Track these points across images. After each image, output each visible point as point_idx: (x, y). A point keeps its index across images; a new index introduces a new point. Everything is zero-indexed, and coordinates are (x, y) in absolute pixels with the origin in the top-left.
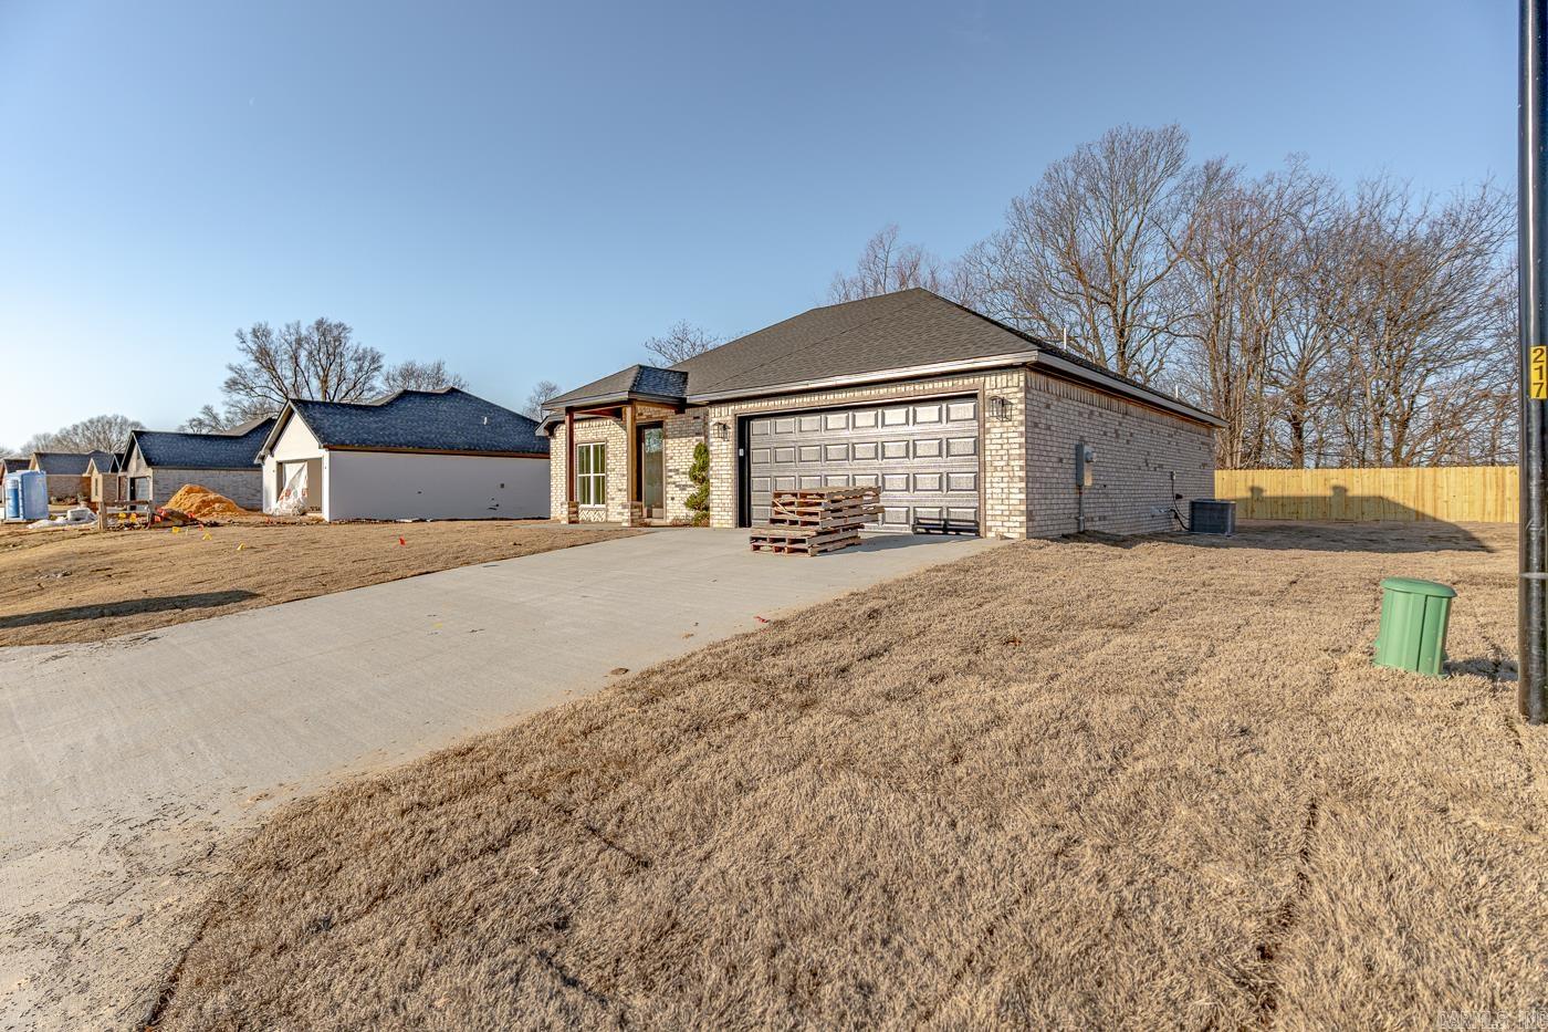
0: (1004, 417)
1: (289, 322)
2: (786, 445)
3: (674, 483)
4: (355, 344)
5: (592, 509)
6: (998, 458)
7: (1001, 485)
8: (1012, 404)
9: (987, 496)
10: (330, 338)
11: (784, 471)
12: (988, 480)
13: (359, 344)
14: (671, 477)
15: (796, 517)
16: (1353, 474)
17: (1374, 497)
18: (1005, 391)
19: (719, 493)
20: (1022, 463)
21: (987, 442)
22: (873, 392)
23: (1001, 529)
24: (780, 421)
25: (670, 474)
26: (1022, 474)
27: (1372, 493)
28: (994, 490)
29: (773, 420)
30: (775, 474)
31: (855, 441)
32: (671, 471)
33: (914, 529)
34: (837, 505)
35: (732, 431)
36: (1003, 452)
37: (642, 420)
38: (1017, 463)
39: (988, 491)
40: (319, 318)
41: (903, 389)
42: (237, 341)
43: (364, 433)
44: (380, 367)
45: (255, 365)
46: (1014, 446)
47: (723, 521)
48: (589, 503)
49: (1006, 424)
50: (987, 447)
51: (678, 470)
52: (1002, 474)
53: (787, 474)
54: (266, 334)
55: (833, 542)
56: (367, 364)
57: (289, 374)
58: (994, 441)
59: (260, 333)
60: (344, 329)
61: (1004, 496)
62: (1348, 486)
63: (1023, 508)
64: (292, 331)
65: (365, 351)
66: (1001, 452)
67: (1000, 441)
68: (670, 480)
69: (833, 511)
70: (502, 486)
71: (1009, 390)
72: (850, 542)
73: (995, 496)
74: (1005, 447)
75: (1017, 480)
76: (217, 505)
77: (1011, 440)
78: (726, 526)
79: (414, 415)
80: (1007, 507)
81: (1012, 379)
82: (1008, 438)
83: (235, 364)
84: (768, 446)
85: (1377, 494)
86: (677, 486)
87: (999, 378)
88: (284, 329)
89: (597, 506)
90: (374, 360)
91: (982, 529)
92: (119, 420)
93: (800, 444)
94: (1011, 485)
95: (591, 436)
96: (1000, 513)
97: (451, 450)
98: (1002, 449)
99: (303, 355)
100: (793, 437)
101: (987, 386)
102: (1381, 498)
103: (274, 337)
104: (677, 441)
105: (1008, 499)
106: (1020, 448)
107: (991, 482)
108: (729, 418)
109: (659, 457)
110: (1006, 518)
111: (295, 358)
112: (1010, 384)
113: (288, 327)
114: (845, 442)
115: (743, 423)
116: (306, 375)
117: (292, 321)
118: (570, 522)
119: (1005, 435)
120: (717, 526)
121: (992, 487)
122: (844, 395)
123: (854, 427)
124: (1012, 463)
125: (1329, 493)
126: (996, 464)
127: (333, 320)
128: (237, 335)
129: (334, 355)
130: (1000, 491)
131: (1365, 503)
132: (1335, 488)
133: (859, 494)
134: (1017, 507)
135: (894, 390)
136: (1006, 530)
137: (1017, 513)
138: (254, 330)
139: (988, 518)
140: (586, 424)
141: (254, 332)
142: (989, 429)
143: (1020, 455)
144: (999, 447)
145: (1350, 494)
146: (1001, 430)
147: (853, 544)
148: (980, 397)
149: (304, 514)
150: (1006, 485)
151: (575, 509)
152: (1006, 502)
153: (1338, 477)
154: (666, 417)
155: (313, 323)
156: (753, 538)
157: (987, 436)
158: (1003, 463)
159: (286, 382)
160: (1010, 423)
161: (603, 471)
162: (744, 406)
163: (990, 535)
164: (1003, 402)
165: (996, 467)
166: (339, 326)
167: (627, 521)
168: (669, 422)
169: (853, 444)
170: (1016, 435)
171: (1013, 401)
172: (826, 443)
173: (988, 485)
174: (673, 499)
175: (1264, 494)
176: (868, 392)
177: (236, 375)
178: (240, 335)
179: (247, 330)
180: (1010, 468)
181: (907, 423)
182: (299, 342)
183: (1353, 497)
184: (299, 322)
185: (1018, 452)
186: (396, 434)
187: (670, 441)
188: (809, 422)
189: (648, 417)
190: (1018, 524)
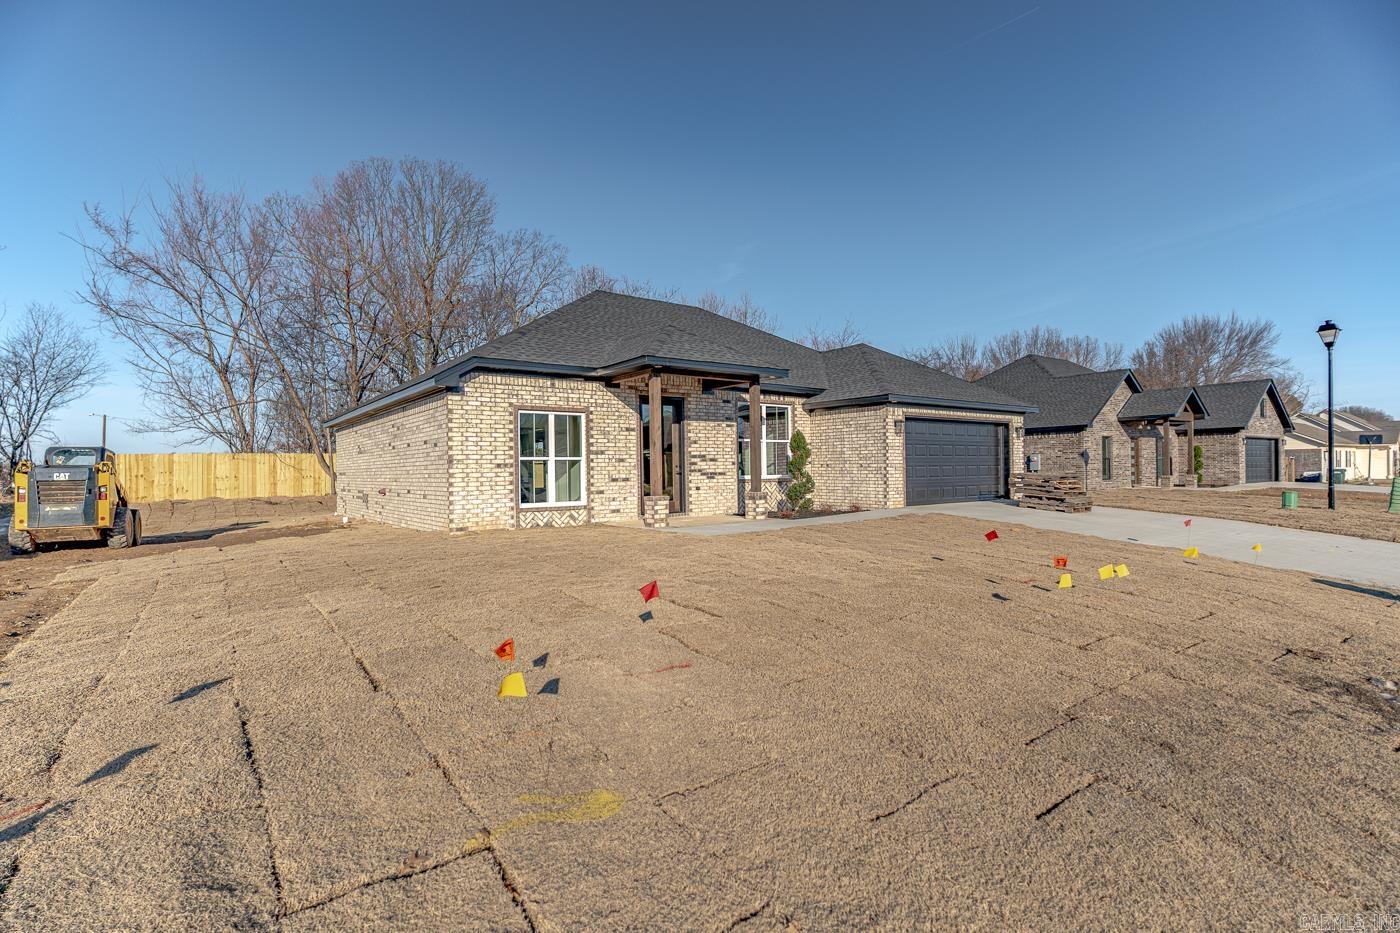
19: (893, 479)
35: (902, 429)
47: (897, 502)
51: (704, 456)
78: (898, 506)
84: (911, 442)
86: (703, 474)
120: (892, 507)
174: (698, 488)
187: (694, 423)
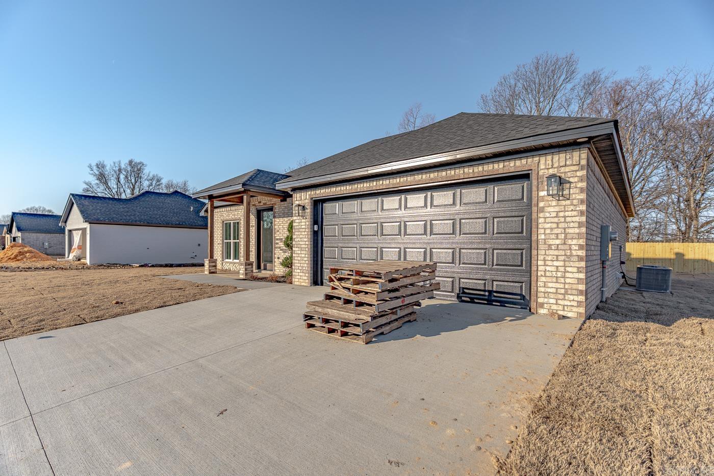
0: (560, 196)
1: (114, 161)
2: (350, 222)
3: (280, 248)
4: (148, 172)
5: (230, 263)
6: (553, 236)
7: (556, 263)
8: (570, 183)
9: (539, 274)
10: (136, 169)
11: (348, 243)
12: (541, 257)
13: (150, 172)
14: (277, 244)
15: (352, 296)
16: (688, 246)
17: (702, 260)
18: (563, 170)
19: (299, 258)
20: (582, 242)
21: (541, 220)
22: (424, 176)
23: (554, 307)
24: (346, 203)
25: (277, 241)
26: (582, 253)
27: (700, 257)
28: (548, 268)
29: (340, 202)
30: (340, 245)
31: (406, 219)
32: (277, 239)
33: (459, 297)
34: (395, 285)
35: (309, 211)
36: (559, 231)
37: (261, 206)
38: (575, 242)
39: (540, 268)
40: (130, 159)
41: (453, 172)
42: (89, 169)
43: (114, 214)
44: (161, 184)
45: (97, 182)
46: (572, 225)
47: (301, 281)
48: (230, 259)
49: (564, 203)
50: (540, 226)
51: (282, 239)
52: (556, 253)
53: (350, 245)
54: (104, 166)
55: (389, 323)
56: (154, 183)
57: (115, 186)
58: (548, 220)
59: (101, 166)
60: (143, 165)
61: (559, 274)
62: (685, 253)
63: (582, 287)
64: (116, 165)
65: (154, 176)
66: (556, 231)
67: (556, 220)
68: (277, 246)
69: (390, 291)
70: (199, 245)
71: (567, 169)
72: (406, 319)
73: (548, 274)
74: (560, 225)
75: (576, 259)
76: (28, 254)
77: (568, 219)
78: (303, 284)
79: (149, 204)
80: (562, 286)
81: (572, 158)
82: (565, 217)
83: (87, 181)
84: (336, 223)
85: (704, 258)
86: (281, 250)
87: (556, 158)
88: (112, 164)
89: (235, 261)
90: (158, 180)
91: (533, 305)
92: (41, 209)
93: (361, 222)
94: (567, 264)
95: (231, 216)
96: (553, 290)
97: (168, 225)
98: (558, 227)
99: (122, 177)
100: (354, 216)
101: (542, 166)
102: (706, 260)
103: (108, 168)
104: (281, 219)
105: (564, 277)
106: (579, 227)
107: (545, 260)
108: (307, 201)
109: (270, 231)
110: (561, 297)
111: (118, 179)
112: (568, 163)
113: (114, 163)
114: (398, 220)
115: (317, 204)
116: (124, 187)
117: (116, 160)
118: (210, 273)
119: (561, 214)
120: (297, 283)
121: (545, 265)
122: (398, 180)
123: (406, 207)
124: (570, 242)
125: (673, 256)
126: (551, 242)
127: (137, 160)
128: (89, 167)
129: (138, 177)
130: (553, 269)
131: (696, 263)
132: (677, 254)
133: (415, 272)
134: (574, 287)
135: (444, 173)
136: (561, 308)
137: (575, 292)
138: (97, 164)
139: (540, 295)
140: (228, 209)
141: (97, 166)
142: (543, 208)
143: (578, 234)
144: (554, 226)
145: (686, 257)
146: (557, 209)
147: (409, 321)
148: (533, 177)
149: (79, 260)
150: (561, 263)
151: (214, 264)
152: (562, 280)
153: (678, 247)
154: (275, 204)
155: (127, 162)
156: (306, 316)
157: (541, 215)
158: (558, 242)
159: (114, 191)
160: (568, 202)
161: (238, 239)
162: (318, 192)
163: (542, 311)
164: (561, 182)
165: (550, 245)
166: (140, 163)
167: (243, 274)
168: (277, 208)
169: (405, 222)
170: (575, 213)
171: (571, 180)
172: (382, 220)
173: (540, 263)
174: (279, 258)
175: (632, 256)
176: (420, 176)
177: (88, 187)
178: (90, 167)
179: (94, 164)
180: (567, 247)
181: (454, 204)
182: (120, 170)
183: (688, 260)
184: (120, 161)
185: (577, 231)
186: (134, 215)
187: (277, 220)
188: (369, 204)
189: (265, 204)
190: (575, 304)
